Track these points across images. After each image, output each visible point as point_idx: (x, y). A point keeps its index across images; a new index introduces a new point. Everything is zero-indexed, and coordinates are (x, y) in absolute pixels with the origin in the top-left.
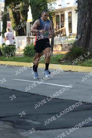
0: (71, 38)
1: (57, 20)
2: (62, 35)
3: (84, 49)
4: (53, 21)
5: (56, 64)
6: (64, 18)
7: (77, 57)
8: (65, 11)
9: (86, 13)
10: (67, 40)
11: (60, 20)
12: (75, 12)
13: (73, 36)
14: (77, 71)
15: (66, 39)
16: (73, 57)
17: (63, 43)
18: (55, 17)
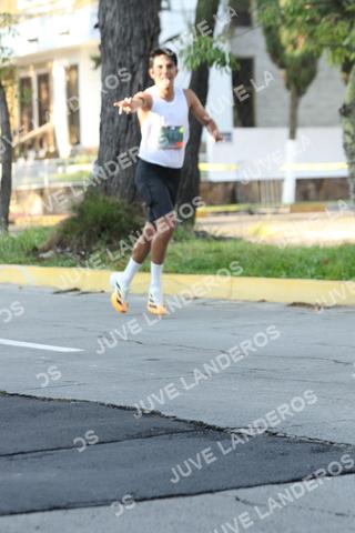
0: (78, 163)
1: (22, 95)
2: (42, 153)
3: (126, 206)
4: (8, 100)
5: (20, 263)
6: (48, 89)
7: (100, 236)
8: (52, 60)
9: (132, 67)
10: (64, 171)
11: (35, 96)
12: (93, 64)
13: (84, 158)
14: (103, 292)
15: (60, 169)
16: (84, 236)
17: (46, 184)
18: (16, 86)
